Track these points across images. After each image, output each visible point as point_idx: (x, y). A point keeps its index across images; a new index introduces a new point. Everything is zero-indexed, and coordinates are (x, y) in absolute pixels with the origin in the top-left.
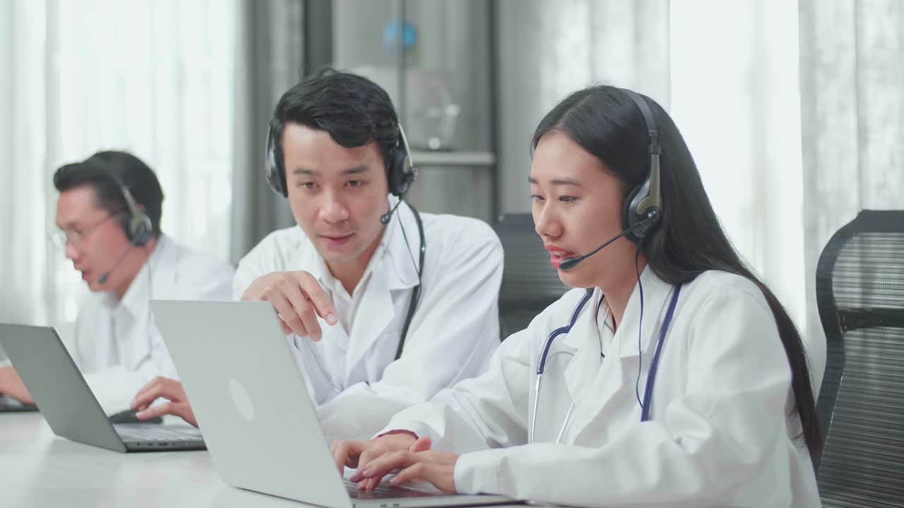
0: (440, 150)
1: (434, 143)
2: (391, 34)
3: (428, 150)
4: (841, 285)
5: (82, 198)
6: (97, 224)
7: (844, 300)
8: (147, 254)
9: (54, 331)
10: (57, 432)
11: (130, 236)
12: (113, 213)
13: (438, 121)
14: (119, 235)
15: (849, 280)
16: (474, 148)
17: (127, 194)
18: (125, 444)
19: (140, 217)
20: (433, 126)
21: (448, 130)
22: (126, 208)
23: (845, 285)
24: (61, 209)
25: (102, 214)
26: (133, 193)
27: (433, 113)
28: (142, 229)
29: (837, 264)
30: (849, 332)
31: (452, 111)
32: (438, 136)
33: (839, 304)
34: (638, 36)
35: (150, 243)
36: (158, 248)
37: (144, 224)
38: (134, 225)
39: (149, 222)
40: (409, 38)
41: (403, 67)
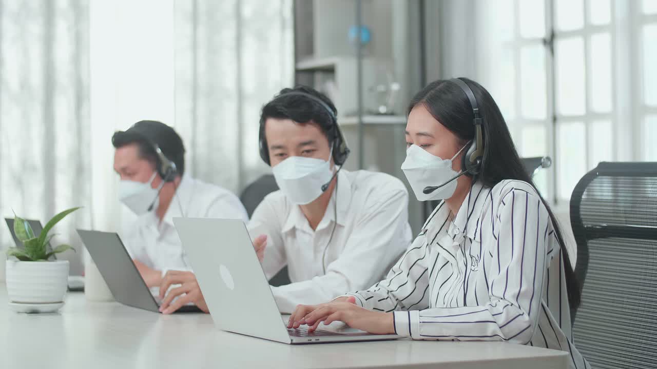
0: (386, 114)
1: (383, 109)
2: (352, 35)
3: (378, 114)
5: (130, 152)
9: (117, 235)
11: (162, 176)
13: (385, 94)
19: (168, 164)
20: (382, 97)
21: (391, 101)
22: (158, 160)
24: (117, 159)
27: (381, 88)
28: (170, 171)
30: (590, 241)
31: (395, 87)
32: (386, 105)
35: (176, 180)
37: (170, 167)
38: (164, 168)
40: (364, 36)
41: (360, 57)
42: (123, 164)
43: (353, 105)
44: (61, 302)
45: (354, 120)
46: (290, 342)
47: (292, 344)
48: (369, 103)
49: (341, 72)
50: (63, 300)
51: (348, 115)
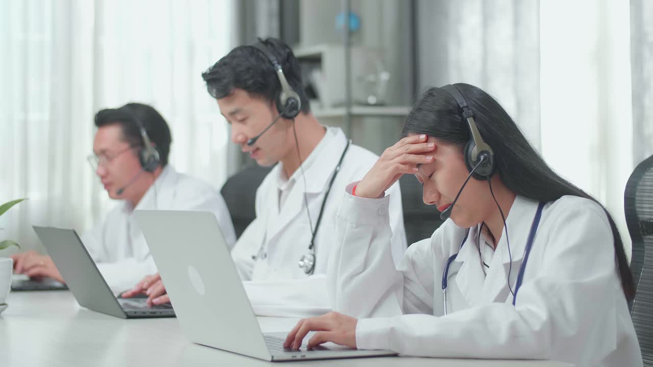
0: (375, 105)
1: (372, 100)
2: (341, 22)
3: (367, 105)
4: (642, 202)
5: (113, 132)
6: (120, 152)
7: (643, 213)
8: (154, 178)
9: (75, 233)
10: (81, 305)
11: (142, 163)
12: (133, 146)
13: (374, 84)
14: (135, 162)
15: (647, 199)
16: (400, 104)
17: (144, 134)
18: (126, 313)
19: (151, 152)
20: (371, 87)
21: (381, 90)
22: (142, 144)
23: (644, 202)
24: (97, 139)
25: (125, 146)
26: (149, 134)
27: (371, 78)
29: (639, 187)
30: (648, 237)
31: (385, 76)
32: (375, 94)
33: (641, 216)
34: (517, 22)
36: (163, 174)
37: (154, 156)
38: (146, 155)
39: (157, 155)
40: (353, 23)
41: (349, 45)
42: (104, 145)
43: (341, 96)
44: (4, 304)
45: (341, 112)
46: (270, 359)
47: (273, 361)
48: (357, 94)
49: (328, 62)
50: (6, 303)
51: (336, 105)
